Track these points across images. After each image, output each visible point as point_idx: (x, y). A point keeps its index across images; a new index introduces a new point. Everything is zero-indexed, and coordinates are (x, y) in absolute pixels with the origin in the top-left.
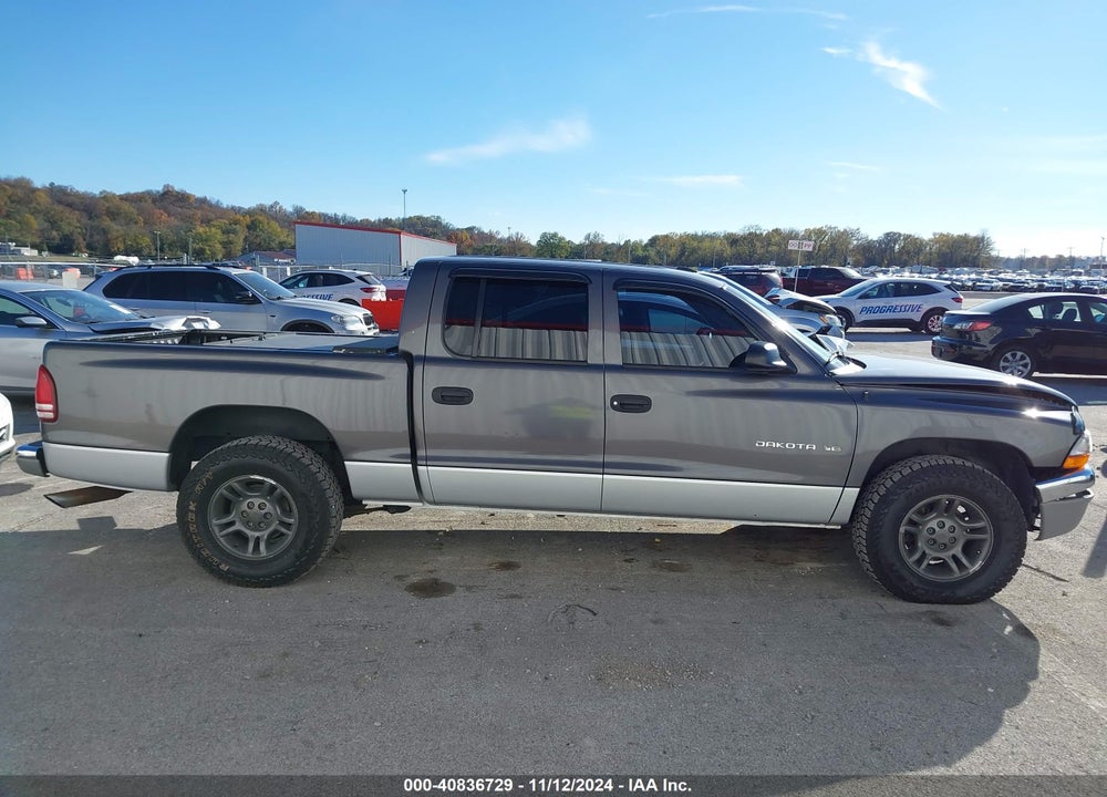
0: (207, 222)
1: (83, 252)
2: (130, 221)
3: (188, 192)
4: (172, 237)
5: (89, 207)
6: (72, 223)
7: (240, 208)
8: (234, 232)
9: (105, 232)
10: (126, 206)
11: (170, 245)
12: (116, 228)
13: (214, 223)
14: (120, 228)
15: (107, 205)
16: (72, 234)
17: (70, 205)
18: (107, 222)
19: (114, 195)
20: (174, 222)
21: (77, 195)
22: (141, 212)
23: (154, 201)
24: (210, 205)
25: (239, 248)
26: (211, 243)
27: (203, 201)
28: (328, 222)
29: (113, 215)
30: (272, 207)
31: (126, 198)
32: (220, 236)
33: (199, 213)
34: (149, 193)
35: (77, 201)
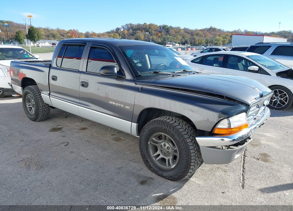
0: (219, 35)
1: (189, 44)
2: (201, 36)
3: (216, 28)
4: (210, 40)
5: (192, 33)
6: (188, 37)
7: (229, 31)
8: (226, 38)
9: (194, 39)
10: (201, 32)
11: (209, 42)
12: (197, 38)
13: (222, 36)
14: (198, 38)
15: (196, 32)
16: (187, 40)
17: (188, 33)
18: (195, 37)
19: (198, 30)
20: (211, 36)
21: (190, 30)
22: (204, 33)
23: (207, 31)
24: (221, 31)
25: (227, 42)
26: (220, 41)
27: (220, 30)
28: (254, 34)
29: (197, 35)
30: (238, 30)
31: (201, 30)
32: (222, 39)
33: (218, 33)
34: (206, 29)
35: (190, 32)
